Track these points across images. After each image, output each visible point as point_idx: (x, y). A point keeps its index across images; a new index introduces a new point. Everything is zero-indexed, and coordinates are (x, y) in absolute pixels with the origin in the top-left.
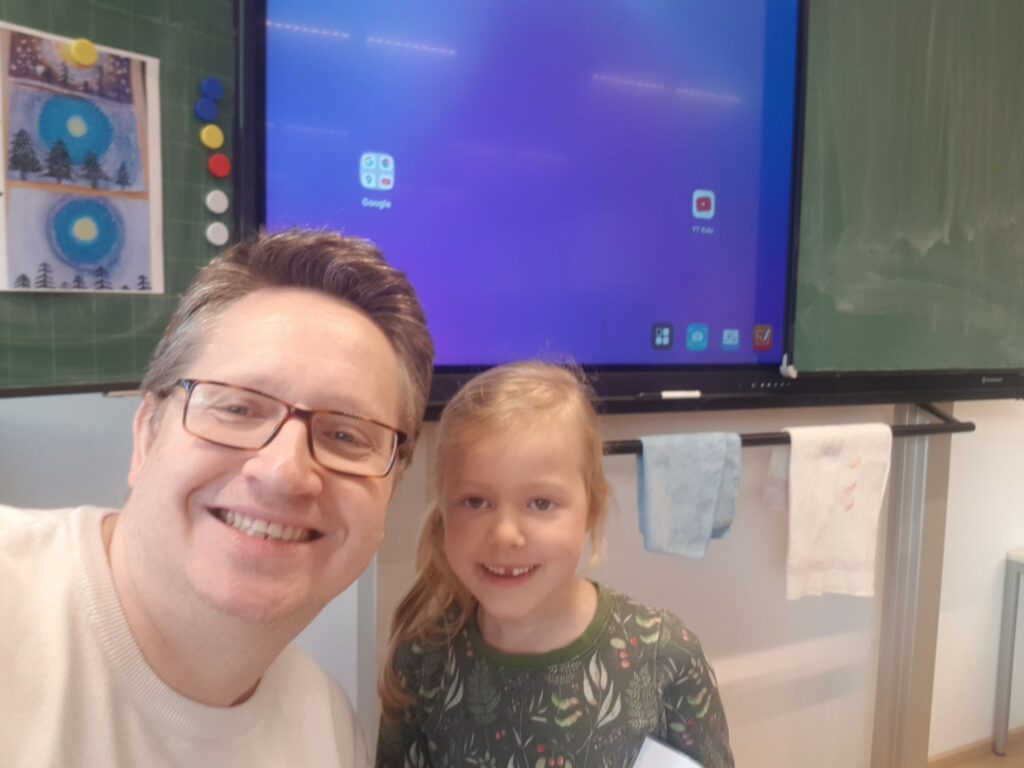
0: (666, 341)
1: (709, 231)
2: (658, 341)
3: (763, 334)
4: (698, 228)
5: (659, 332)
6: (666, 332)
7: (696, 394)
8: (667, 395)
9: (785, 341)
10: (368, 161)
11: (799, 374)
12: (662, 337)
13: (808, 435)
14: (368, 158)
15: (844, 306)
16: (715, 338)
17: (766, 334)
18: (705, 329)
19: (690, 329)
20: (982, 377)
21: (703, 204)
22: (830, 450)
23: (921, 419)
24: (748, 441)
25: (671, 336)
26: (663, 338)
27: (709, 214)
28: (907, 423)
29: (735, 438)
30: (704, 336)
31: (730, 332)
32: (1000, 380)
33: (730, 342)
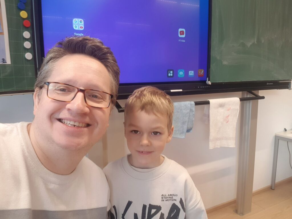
0: (172, 75)
1: (184, 41)
2: (169, 75)
3: (201, 72)
4: (180, 40)
5: (169, 72)
6: (172, 72)
7: (181, 90)
8: (172, 91)
9: (208, 74)
10: (75, 21)
11: (212, 83)
12: (170, 73)
13: (215, 101)
14: (75, 20)
15: (225, 63)
16: (186, 73)
17: (202, 72)
18: (183, 71)
19: (179, 71)
20: (266, 83)
21: (182, 33)
22: (221, 106)
23: (250, 96)
24: (197, 104)
25: (173, 73)
26: (171, 74)
27: (184, 36)
28: (245, 97)
29: (193, 103)
30: (183, 73)
31: (191, 71)
32: (272, 84)
33: (191, 75)
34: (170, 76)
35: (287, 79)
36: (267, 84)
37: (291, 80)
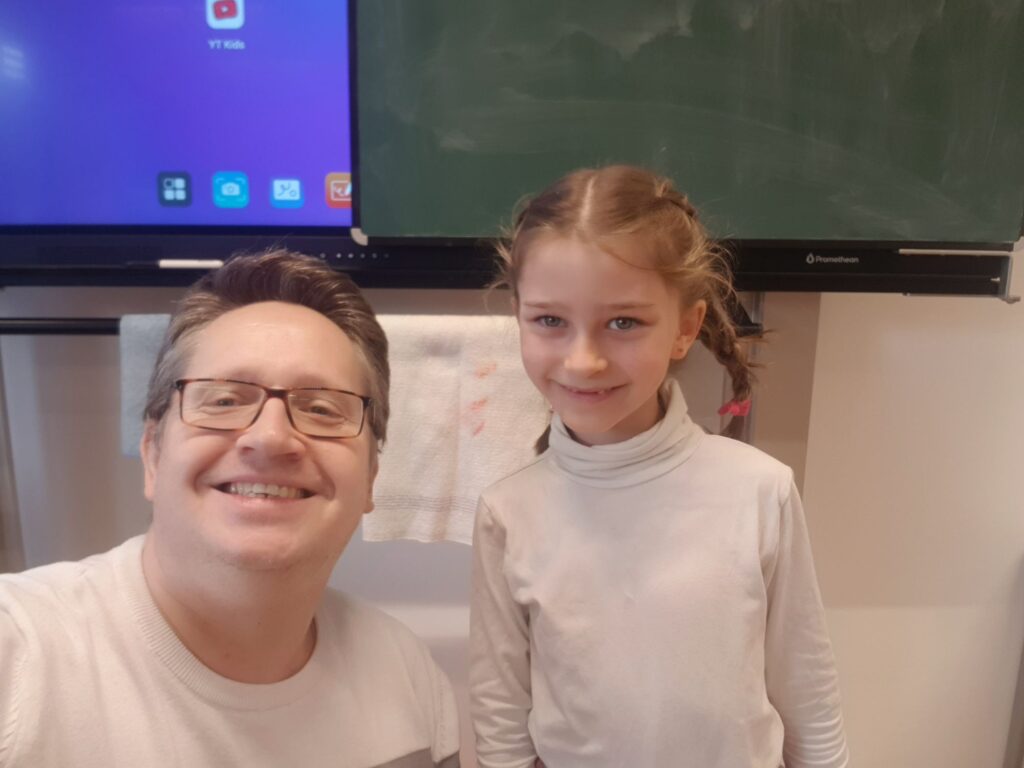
0: (181, 195)
1: (239, 45)
2: (169, 195)
3: (343, 187)
4: (219, 42)
5: (169, 184)
6: (180, 183)
8: (165, 263)
11: (370, 239)
12: (175, 189)
15: (454, 141)
16: (259, 190)
18: (243, 180)
19: (217, 179)
21: (225, 9)
25: (188, 189)
26: (176, 191)
27: (236, 22)
30: (242, 189)
31: (285, 183)
32: (854, 260)
33: (286, 196)
34: (175, 203)
35: (971, 238)
36: (810, 259)
37: (1010, 248)
